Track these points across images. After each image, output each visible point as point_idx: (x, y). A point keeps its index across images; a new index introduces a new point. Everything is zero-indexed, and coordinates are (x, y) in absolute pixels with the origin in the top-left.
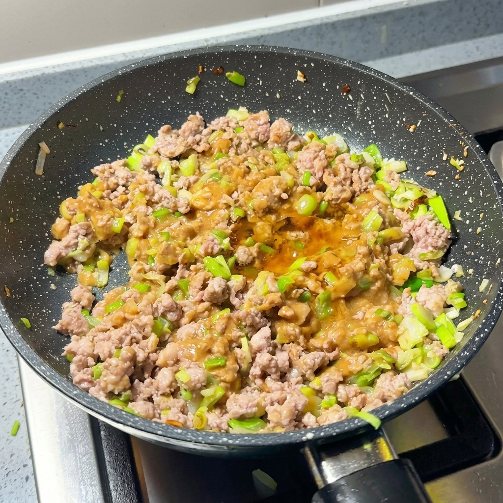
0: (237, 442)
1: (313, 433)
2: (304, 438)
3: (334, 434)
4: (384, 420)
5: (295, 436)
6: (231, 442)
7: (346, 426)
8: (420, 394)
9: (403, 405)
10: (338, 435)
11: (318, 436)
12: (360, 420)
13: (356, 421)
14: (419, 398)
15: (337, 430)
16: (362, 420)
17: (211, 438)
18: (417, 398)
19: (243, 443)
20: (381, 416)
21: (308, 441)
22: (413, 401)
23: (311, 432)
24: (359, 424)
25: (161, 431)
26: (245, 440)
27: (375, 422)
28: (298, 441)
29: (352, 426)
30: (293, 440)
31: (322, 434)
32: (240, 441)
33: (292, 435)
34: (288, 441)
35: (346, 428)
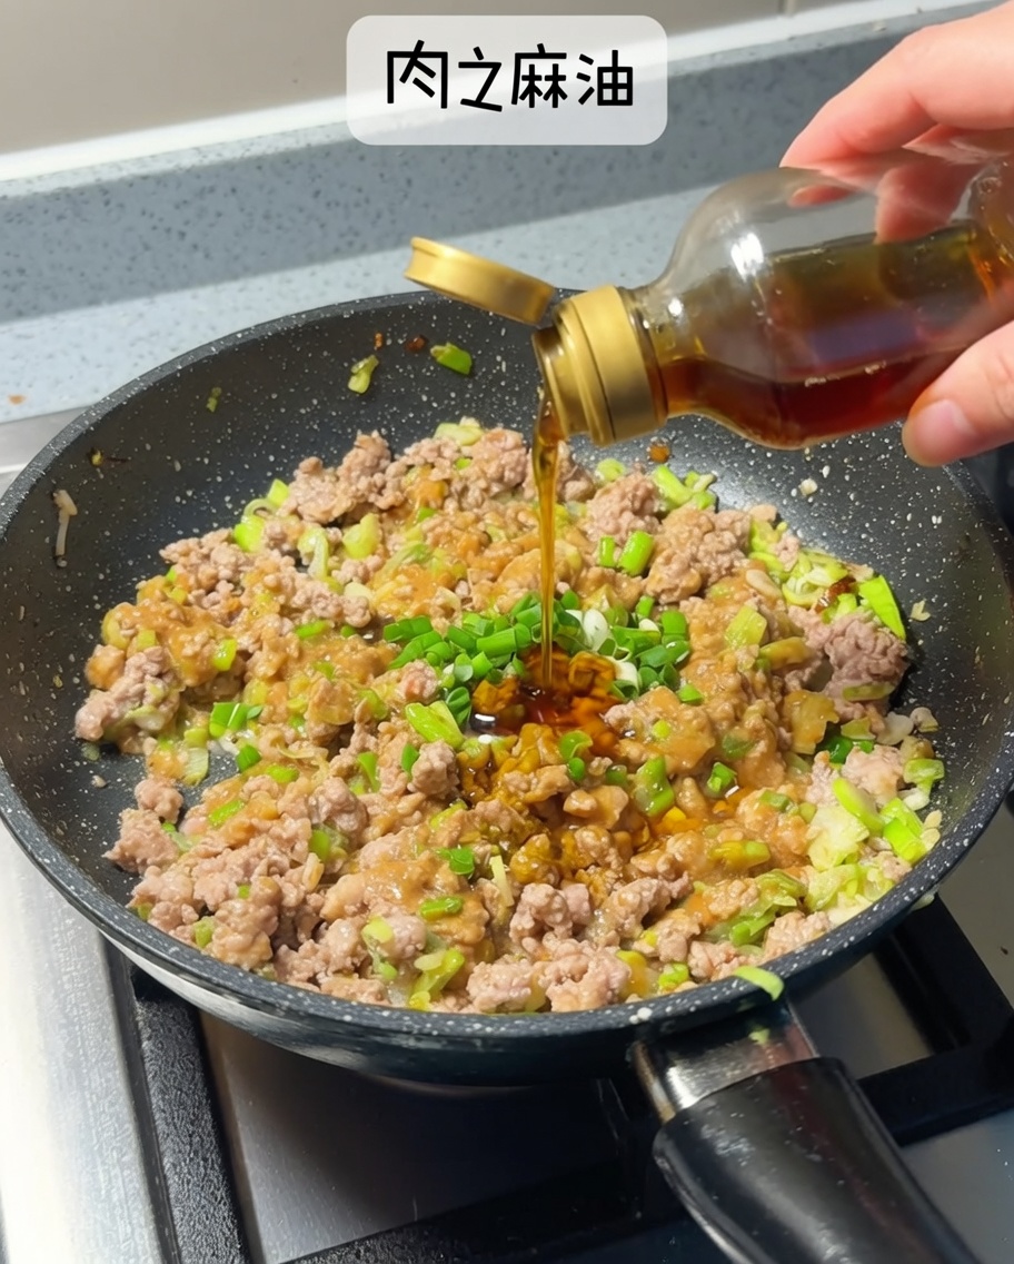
0: (503, 1029)
1: (652, 1008)
2: (633, 1019)
3: (692, 1009)
4: (788, 982)
5: (614, 1015)
6: (489, 1030)
7: (713, 994)
8: (860, 931)
9: (824, 952)
10: (700, 1011)
11: (660, 1013)
12: (742, 981)
13: (734, 985)
14: (856, 938)
15: (698, 1002)
16: (746, 982)
17: (450, 1023)
18: (852, 939)
19: (513, 1032)
20: (782, 973)
21: (642, 1023)
22: (846, 945)
23: (648, 1007)
24: (741, 989)
25: (350, 1014)
26: (517, 1026)
27: (772, 985)
28: (622, 1026)
29: (728, 993)
30: (612, 1023)
31: (669, 1009)
32: (508, 1028)
33: (610, 1015)
34: (601, 1025)
35: (715, 998)
